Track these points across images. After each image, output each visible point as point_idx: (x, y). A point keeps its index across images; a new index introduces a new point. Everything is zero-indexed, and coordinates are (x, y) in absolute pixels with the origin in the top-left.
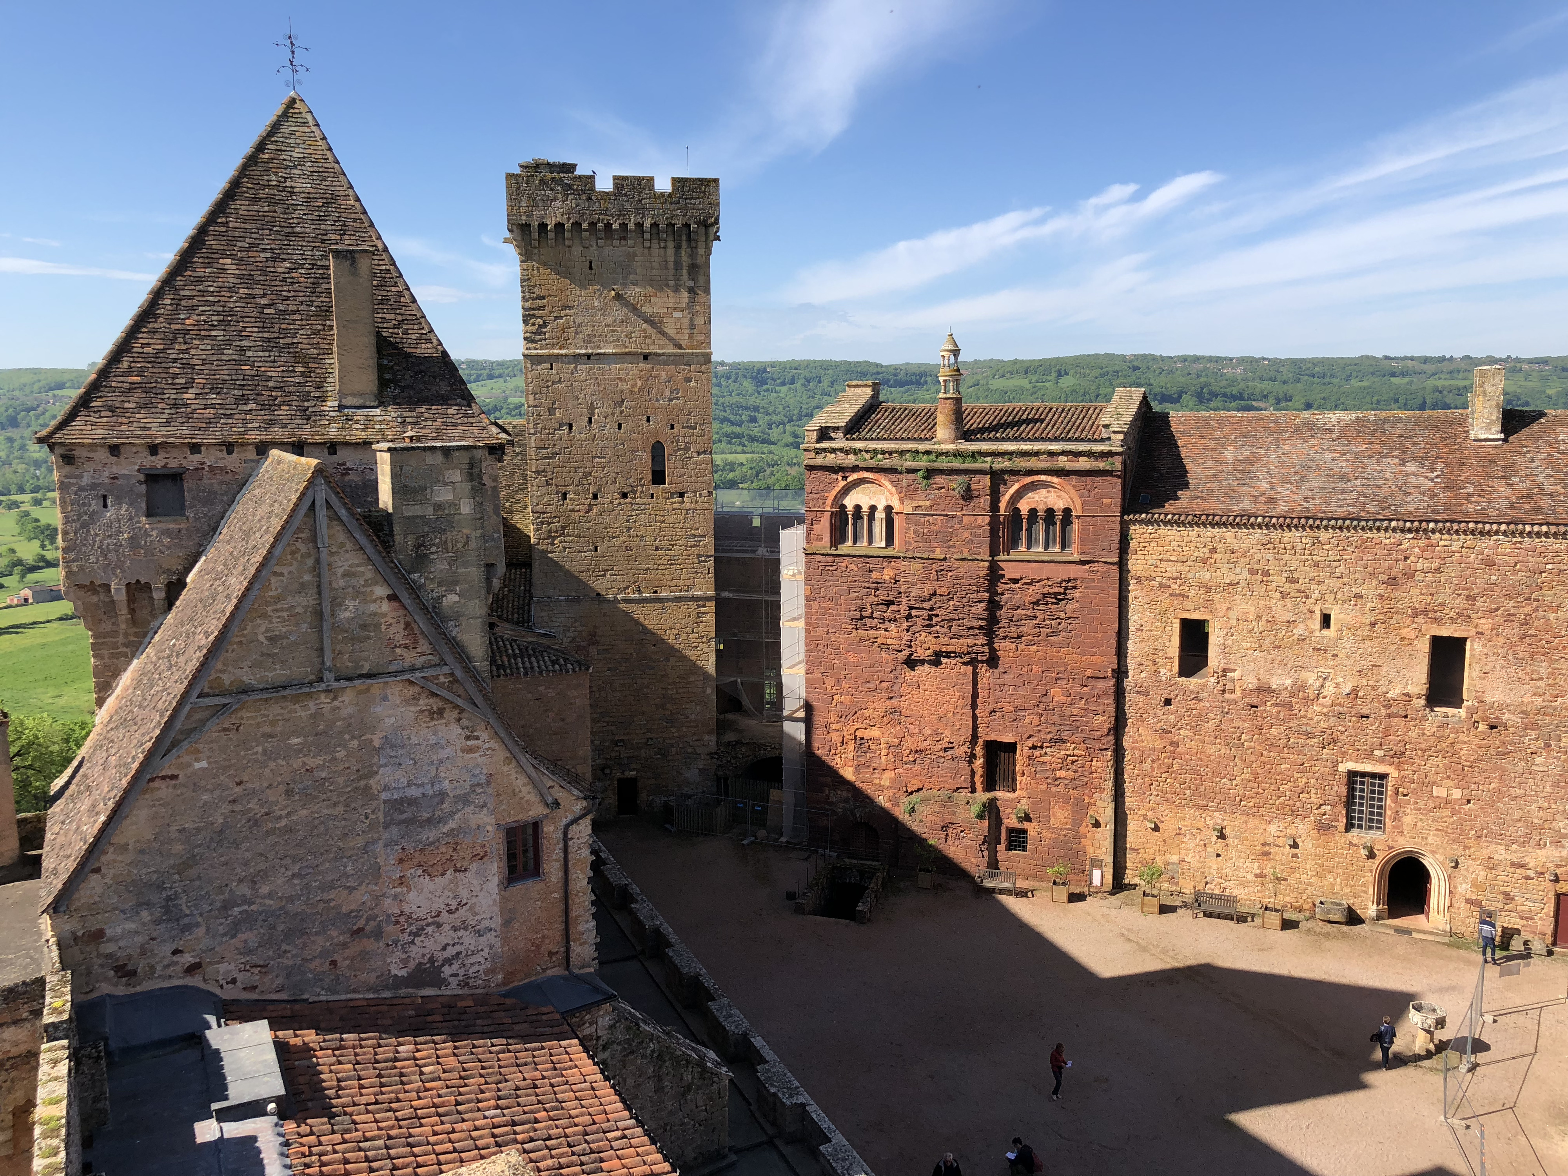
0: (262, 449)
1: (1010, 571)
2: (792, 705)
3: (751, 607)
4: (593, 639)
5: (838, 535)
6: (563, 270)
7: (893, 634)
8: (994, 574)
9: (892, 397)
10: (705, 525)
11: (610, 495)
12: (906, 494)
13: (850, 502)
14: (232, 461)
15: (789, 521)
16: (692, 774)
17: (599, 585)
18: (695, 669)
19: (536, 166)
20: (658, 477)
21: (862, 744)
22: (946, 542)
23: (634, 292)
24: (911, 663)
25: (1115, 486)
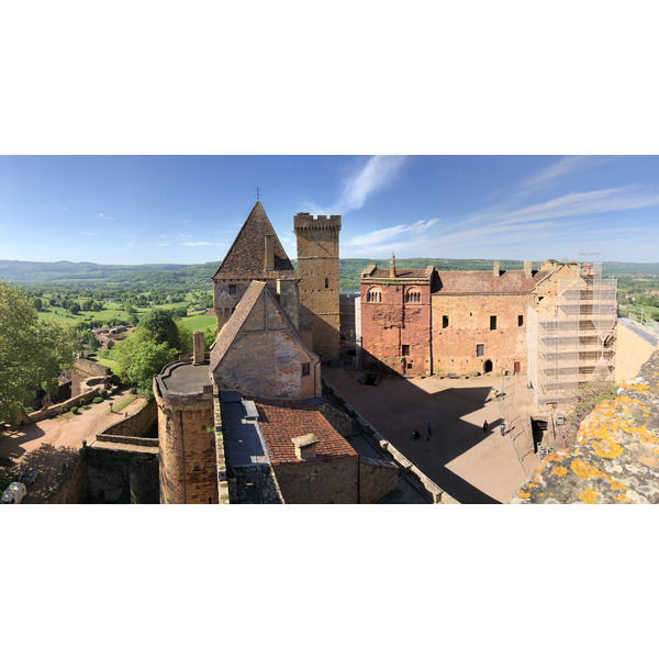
0: (251, 280)
1: (407, 307)
2: (358, 338)
3: (347, 316)
4: (312, 323)
5: (369, 300)
6: (306, 238)
7: (381, 322)
8: (404, 308)
9: (380, 267)
10: (337, 297)
11: (316, 291)
12: (384, 290)
13: (371, 291)
14: (245, 283)
15: (357, 296)
16: (334, 354)
17: (313, 311)
18: (335, 330)
19: (301, 214)
20: (327, 286)
21: (374, 347)
22: (393, 300)
23: (322, 243)
24: (385, 328)
25: (429, 288)
